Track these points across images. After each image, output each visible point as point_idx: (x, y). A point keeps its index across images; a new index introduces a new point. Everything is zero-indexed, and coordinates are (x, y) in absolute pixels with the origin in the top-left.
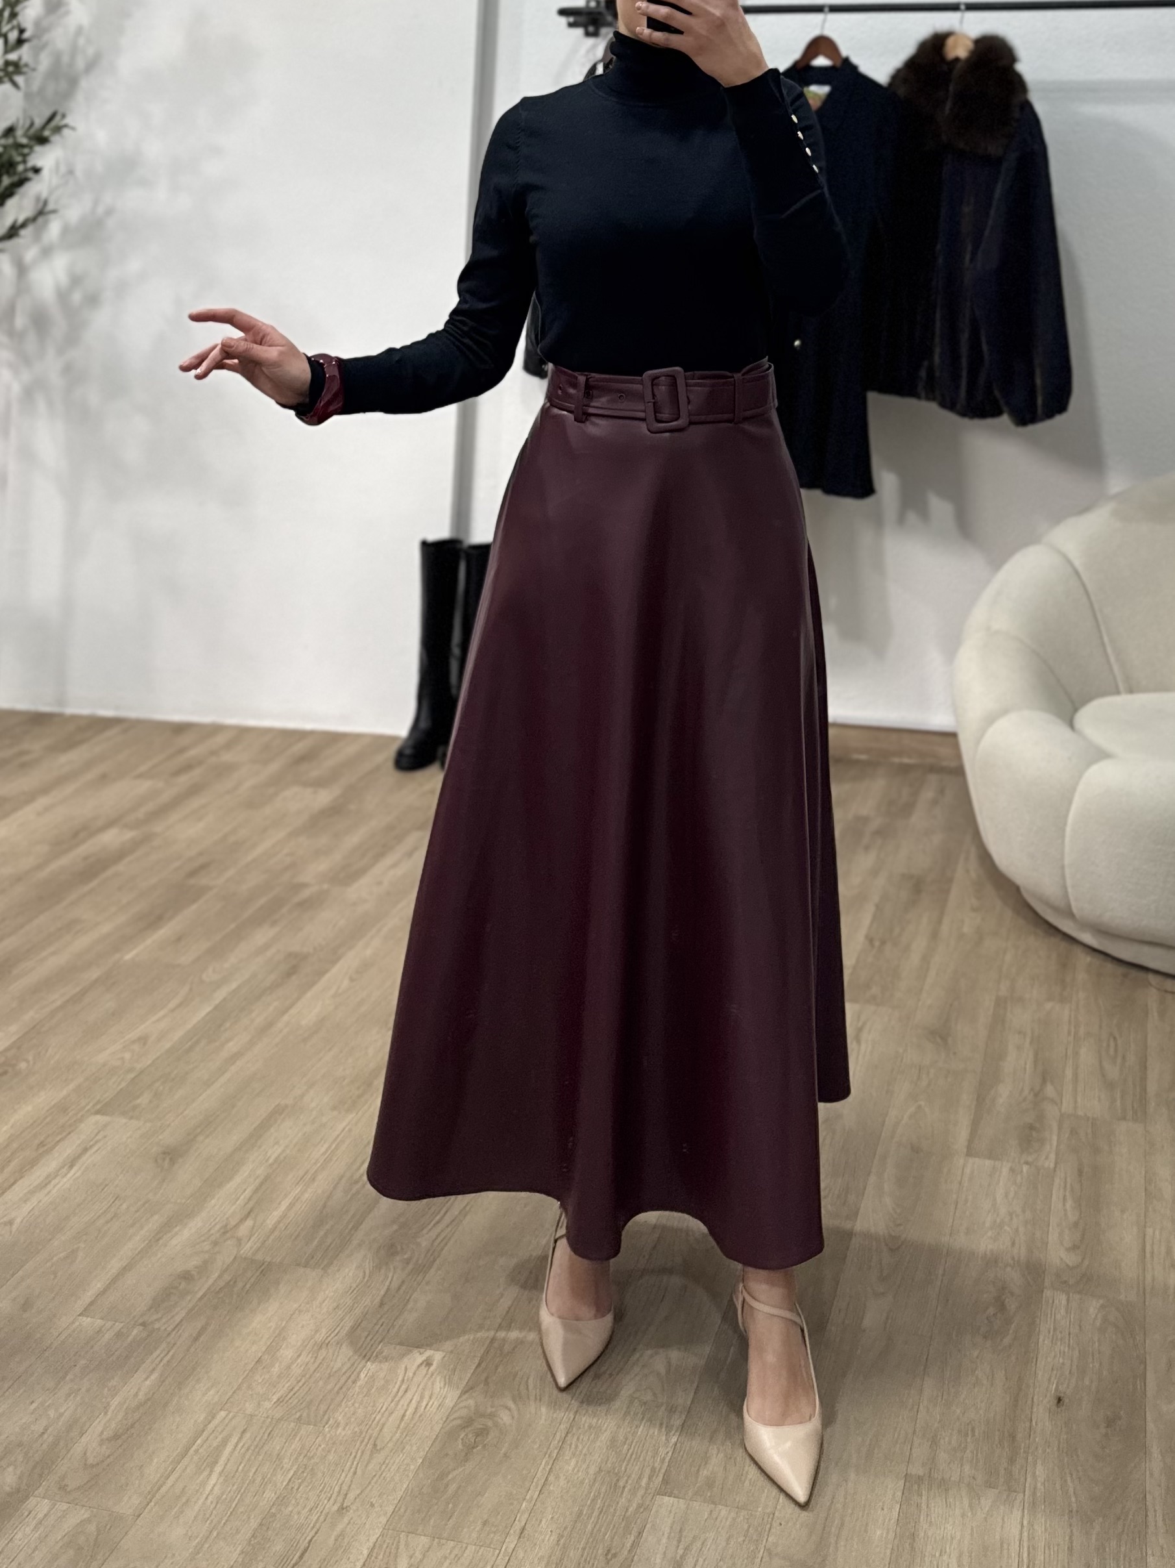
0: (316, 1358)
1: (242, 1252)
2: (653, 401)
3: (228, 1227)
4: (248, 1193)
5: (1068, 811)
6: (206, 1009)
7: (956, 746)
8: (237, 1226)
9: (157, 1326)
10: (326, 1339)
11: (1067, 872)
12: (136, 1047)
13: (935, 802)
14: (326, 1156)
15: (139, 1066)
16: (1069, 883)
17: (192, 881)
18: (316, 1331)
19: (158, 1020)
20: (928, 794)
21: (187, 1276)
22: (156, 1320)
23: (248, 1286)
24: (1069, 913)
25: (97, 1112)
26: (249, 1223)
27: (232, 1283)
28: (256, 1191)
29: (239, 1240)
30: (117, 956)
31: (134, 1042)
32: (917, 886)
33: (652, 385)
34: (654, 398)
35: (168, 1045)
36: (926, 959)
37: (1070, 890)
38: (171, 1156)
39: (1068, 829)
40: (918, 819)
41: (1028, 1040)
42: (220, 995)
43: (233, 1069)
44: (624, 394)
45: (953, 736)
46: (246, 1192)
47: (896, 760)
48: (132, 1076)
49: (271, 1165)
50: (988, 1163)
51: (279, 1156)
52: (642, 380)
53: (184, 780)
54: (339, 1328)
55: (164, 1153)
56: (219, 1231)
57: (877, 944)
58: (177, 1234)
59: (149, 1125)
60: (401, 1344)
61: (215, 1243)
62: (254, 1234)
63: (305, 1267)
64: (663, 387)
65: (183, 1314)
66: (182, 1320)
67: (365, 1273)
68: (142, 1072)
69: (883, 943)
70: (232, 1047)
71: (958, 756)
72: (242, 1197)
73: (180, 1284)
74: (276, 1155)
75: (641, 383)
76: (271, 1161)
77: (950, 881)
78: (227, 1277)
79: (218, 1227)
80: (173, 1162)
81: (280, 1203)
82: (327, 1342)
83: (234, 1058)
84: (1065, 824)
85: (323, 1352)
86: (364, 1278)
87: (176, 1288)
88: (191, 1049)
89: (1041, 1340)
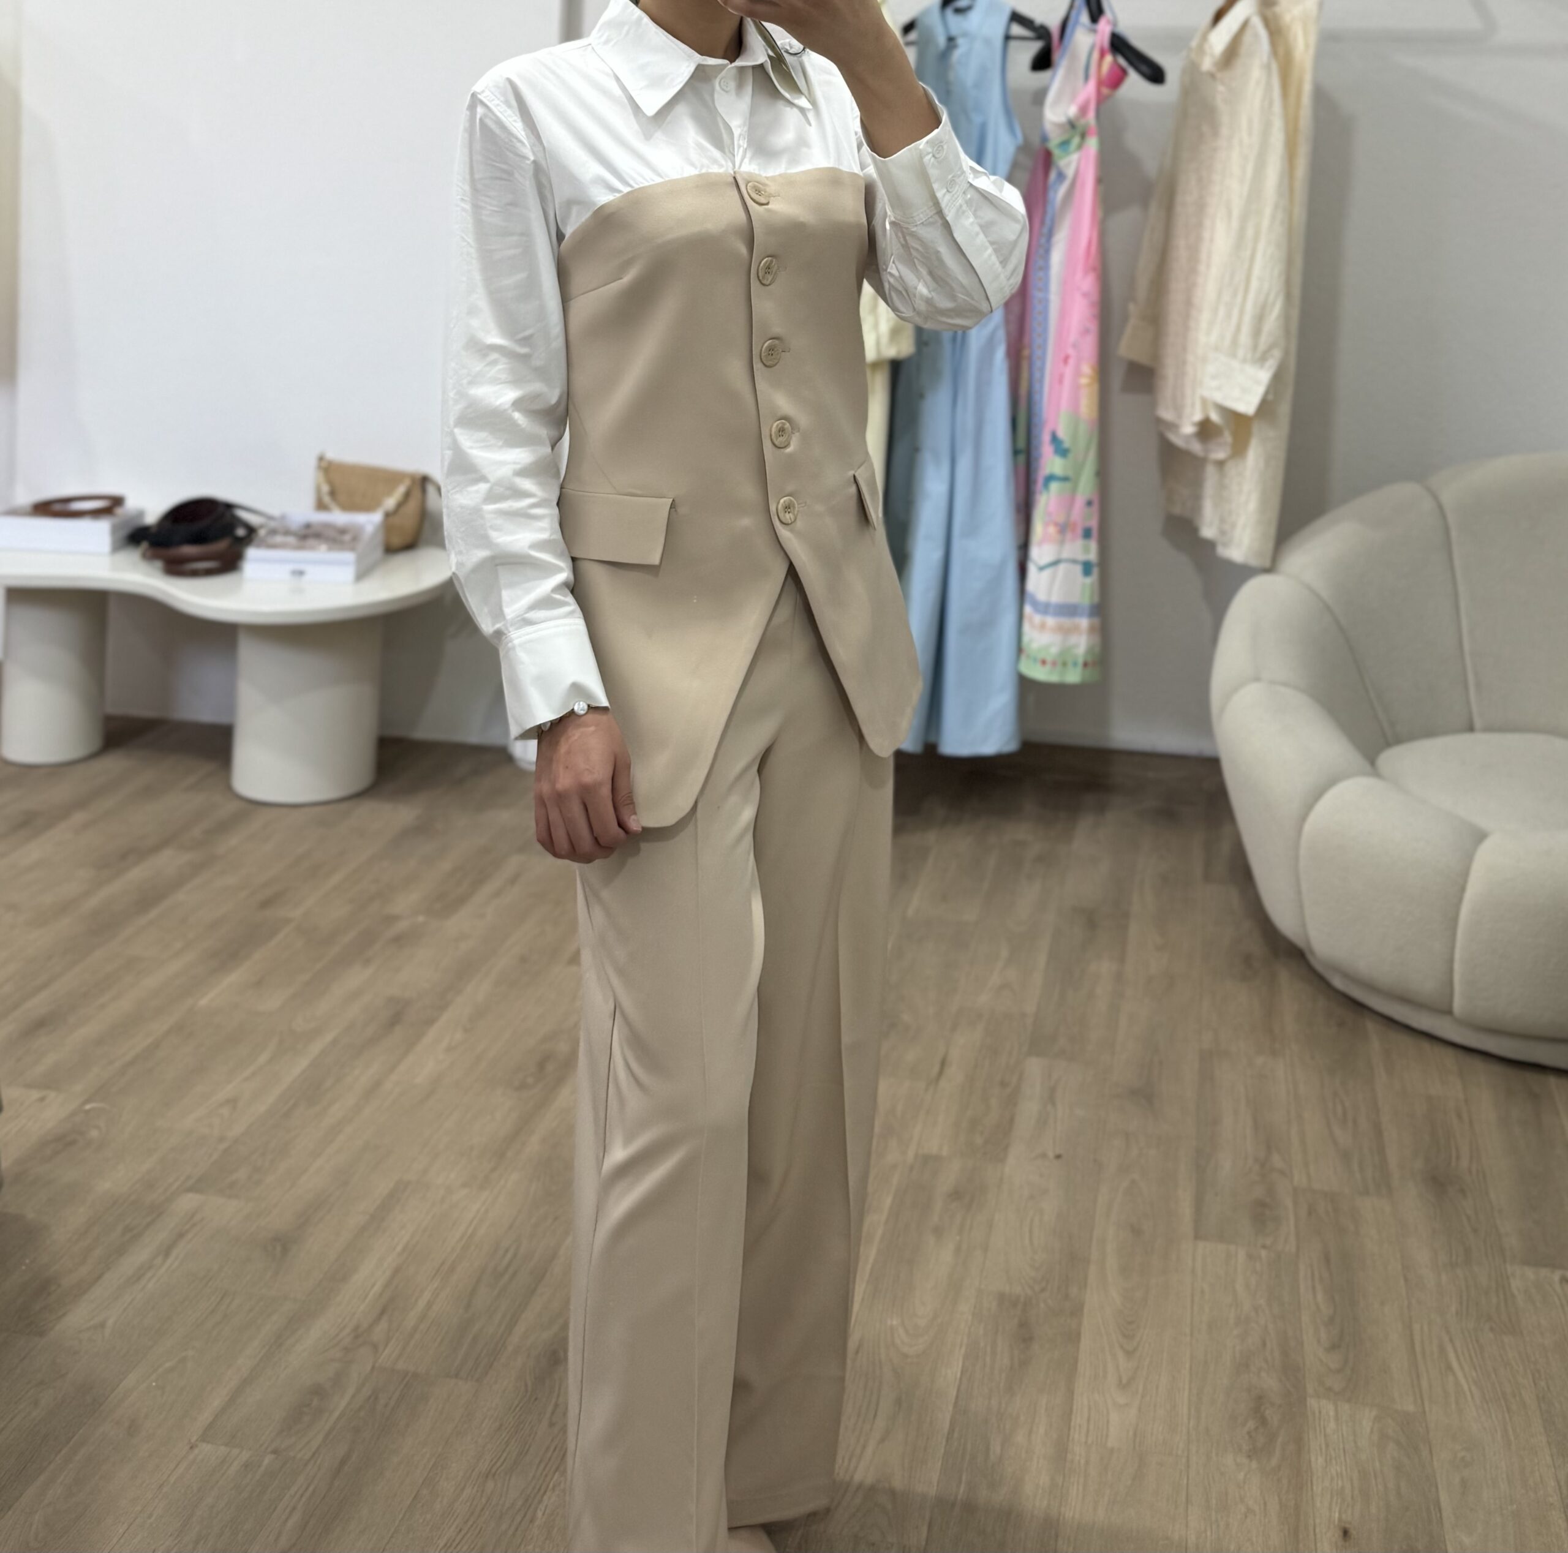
0: (483, 1491)
1: (380, 1361)
3: (361, 1329)
4: (379, 1286)
8: (370, 1327)
9: (291, 1452)
12: (225, 1111)
14: (462, 1244)
15: (233, 1133)
17: (267, 913)
18: (479, 1458)
19: (247, 1079)
21: (318, 1391)
22: (290, 1445)
23: (392, 1402)
25: (190, 1190)
26: (383, 1325)
27: (373, 1398)
28: (387, 1284)
29: (375, 1347)
30: (190, 1001)
31: (221, 1105)
32: (1090, 919)
35: (263, 1108)
38: (283, 1243)
41: (1243, 1101)
43: (340, 1139)
46: (376, 1285)
48: (223, 1145)
49: (400, 1254)
50: (1220, 1246)
51: (408, 1242)
54: (505, 1455)
56: (349, 1334)
59: (251, 1204)
61: (348, 1349)
62: (392, 1339)
65: (319, 1438)
66: (320, 1445)
67: (526, 1385)
68: (235, 1141)
69: (1063, 986)
70: (337, 1112)
72: (372, 1292)
73: (312, 1399)
74: (404, 1241)
78: (366, 1392)
79: (348, 1329)
80: (285, 1250)
81: (416, 1302)
82: (493, 1470)
83: (340, 1124)
85: (490, 1485)
86: (526, 1391)
87: (307, 1405)
89: (1313, 1459)
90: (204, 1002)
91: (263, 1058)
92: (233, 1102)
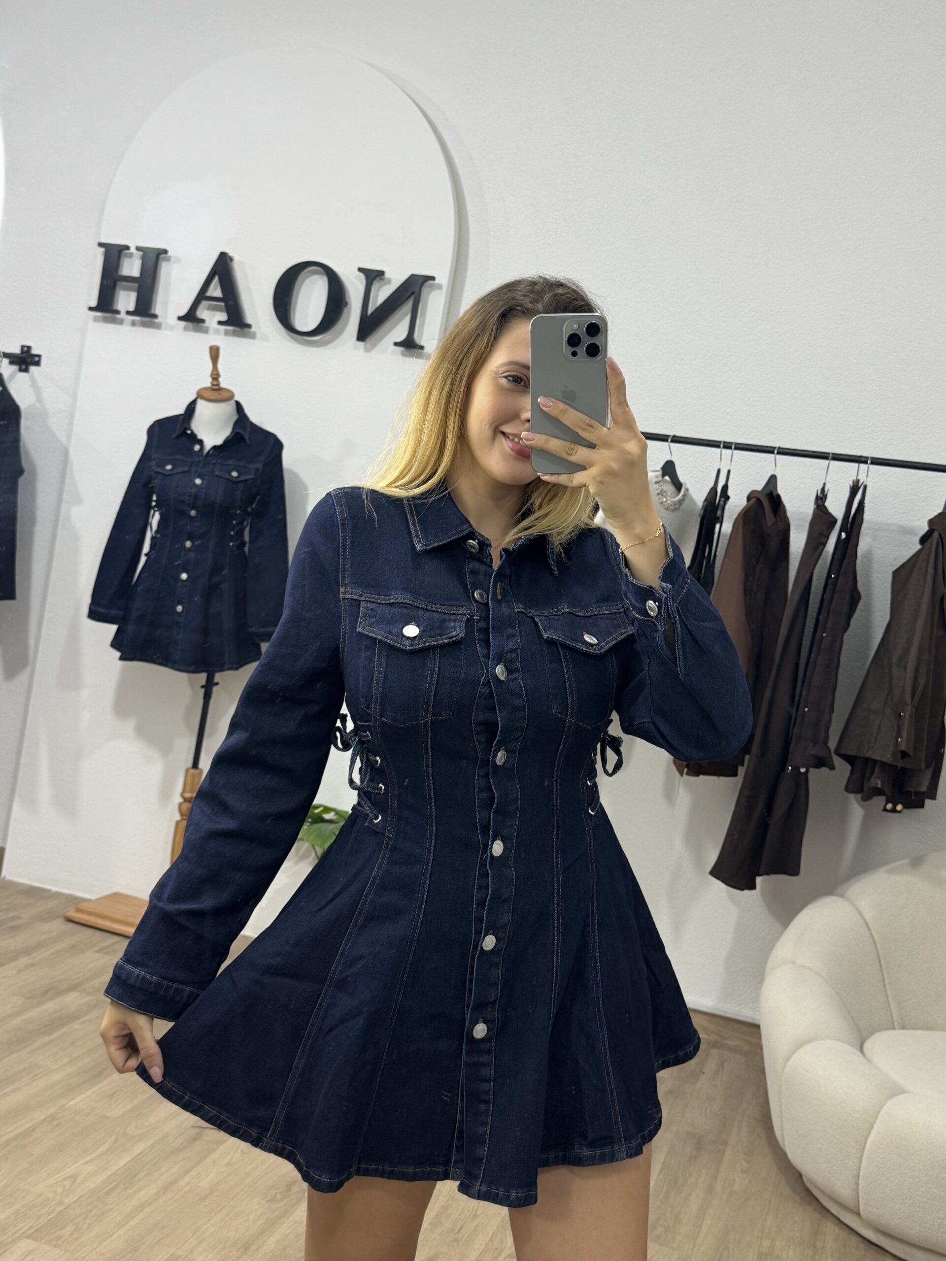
6: (128, 1157)
12: (67, 1184)
13: (716, 1074)
15: (67, 1201)
19: (86, 1163)
25: (28, 1237)
30: (64, 1101)
31: (65, 1179)
32: (698, 1143)
35: (92, 1186)
36: (702, 1209)
37: (861, 1195)
40: (703, 1085)
42: (138, 1149)
43: (140, 1217)
48: (59, 1209)
68: (69, 1207)
83: (143, 1206)
88: (108, 1193)
90: (71, 1103)
91: (101, 1150)
92: (74, 1177)
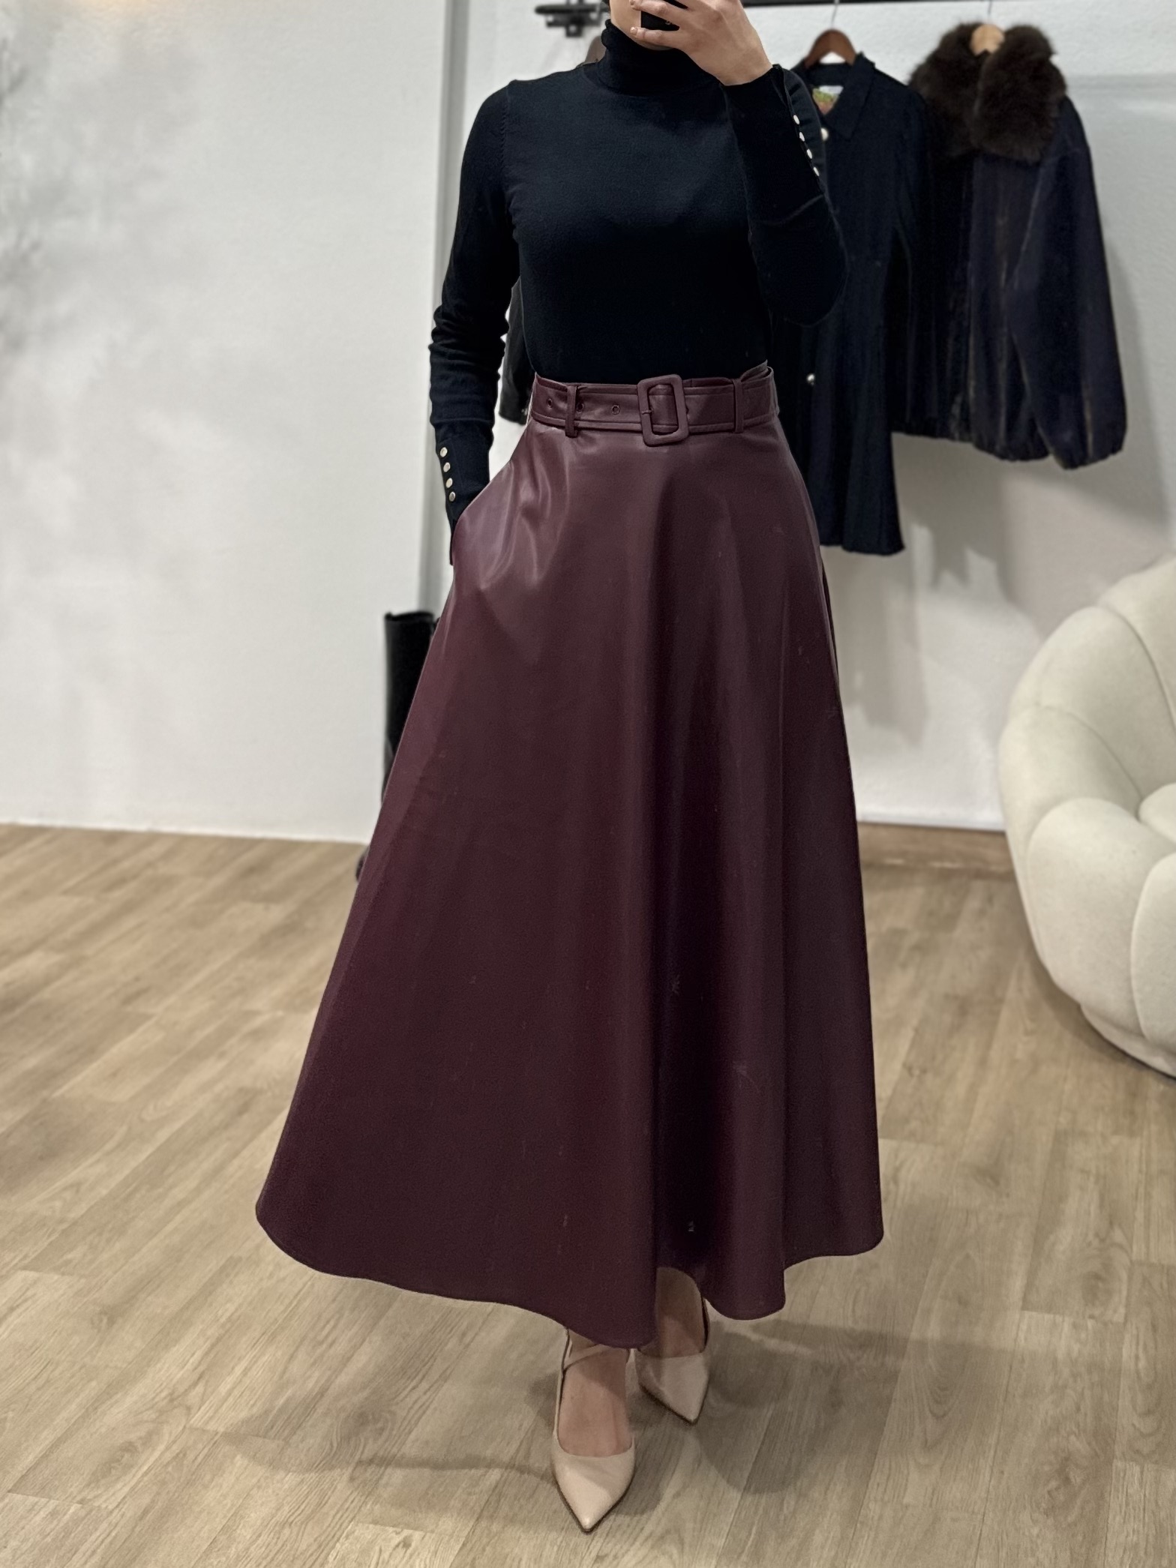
0: (278, 1538)
1: (192, 1422)
2: (650, 411)
3: (176, 1394)
4: (198, 1354)
5: (1134, 914)
6: (149, 1150)
7: (1005, 848)
8: (186, 1392)
9: (96, 1504)
10: (289, 1517)
11: (1134, 984)
12: (68, 1195)
13: (982, 913)
14: (285, 1315)
15: (73, 1215)
16: (1137, 996)
17: (129, 1009)
18: (278, 1510)
19: (91, 1165)
20: (973, 903)
21: (129, 1448)
22: (95, 1497)
23: (199, 1459)
24: (1137, 1033)
25: (25, 1268)
26: (200, 1388)
27: (181, 1455)
28: (207, 1354)
29: (189, 1409)
30: (45, 1093)
31: (65, 1189)
32: (962, 1006)
33: (648, 395)
34: (650, 409)
35: (104, 1192)
36: (973, 1090)
37: (1138, 1007)
38: (111, 1316)
39: (1134, 934)
40: (964, 932)
41: (1092, 1179)
42: (163, 1135)
43: (178, 1218)
44: (616, 406)
45: (1001, 835)
46: (195, 1356)
47: (937, 865)
48: (65, 1226)
49: (223, 1326)
50: (1047, 1316)
51: (232, 1314)
52: (637, 390)
53: (119, 895)
54: (302, 1507)
55: (101, 1313)
56: (165, 1398)
57: (917, 1072)
58: (116, 1402)
59: (83, 1281)
60: (375, 1522)
61: (161, 1412)
62: (205, 1402)
63: (265, 1437)
64: (661, 396)
65: (126, 1489)
66: (124, 1498)
67: (331, 1444)
68: (75, 1223)
69: (924, 1071)
70: (178, 1193)
71: (1008, 860)
72: (191, 1361)
73: (122, 1457)
74: (228, 1314)
75: (636, 392)
76: (223, 1320)
77: (1000, 1001)
78: (175, 1449)
79: (163, 1394)
80: (112, 1322)
81: (233, 1368)
82: (292, 1519)
83: (181, 1205)
84: (1131, 929)
85: (287, 1531)
86: (331, 1450)
87: (118, 1461)
89: (1111, 1517)
90: (58, 1093)
91: (110, 1146)
92: (76, 1186)
